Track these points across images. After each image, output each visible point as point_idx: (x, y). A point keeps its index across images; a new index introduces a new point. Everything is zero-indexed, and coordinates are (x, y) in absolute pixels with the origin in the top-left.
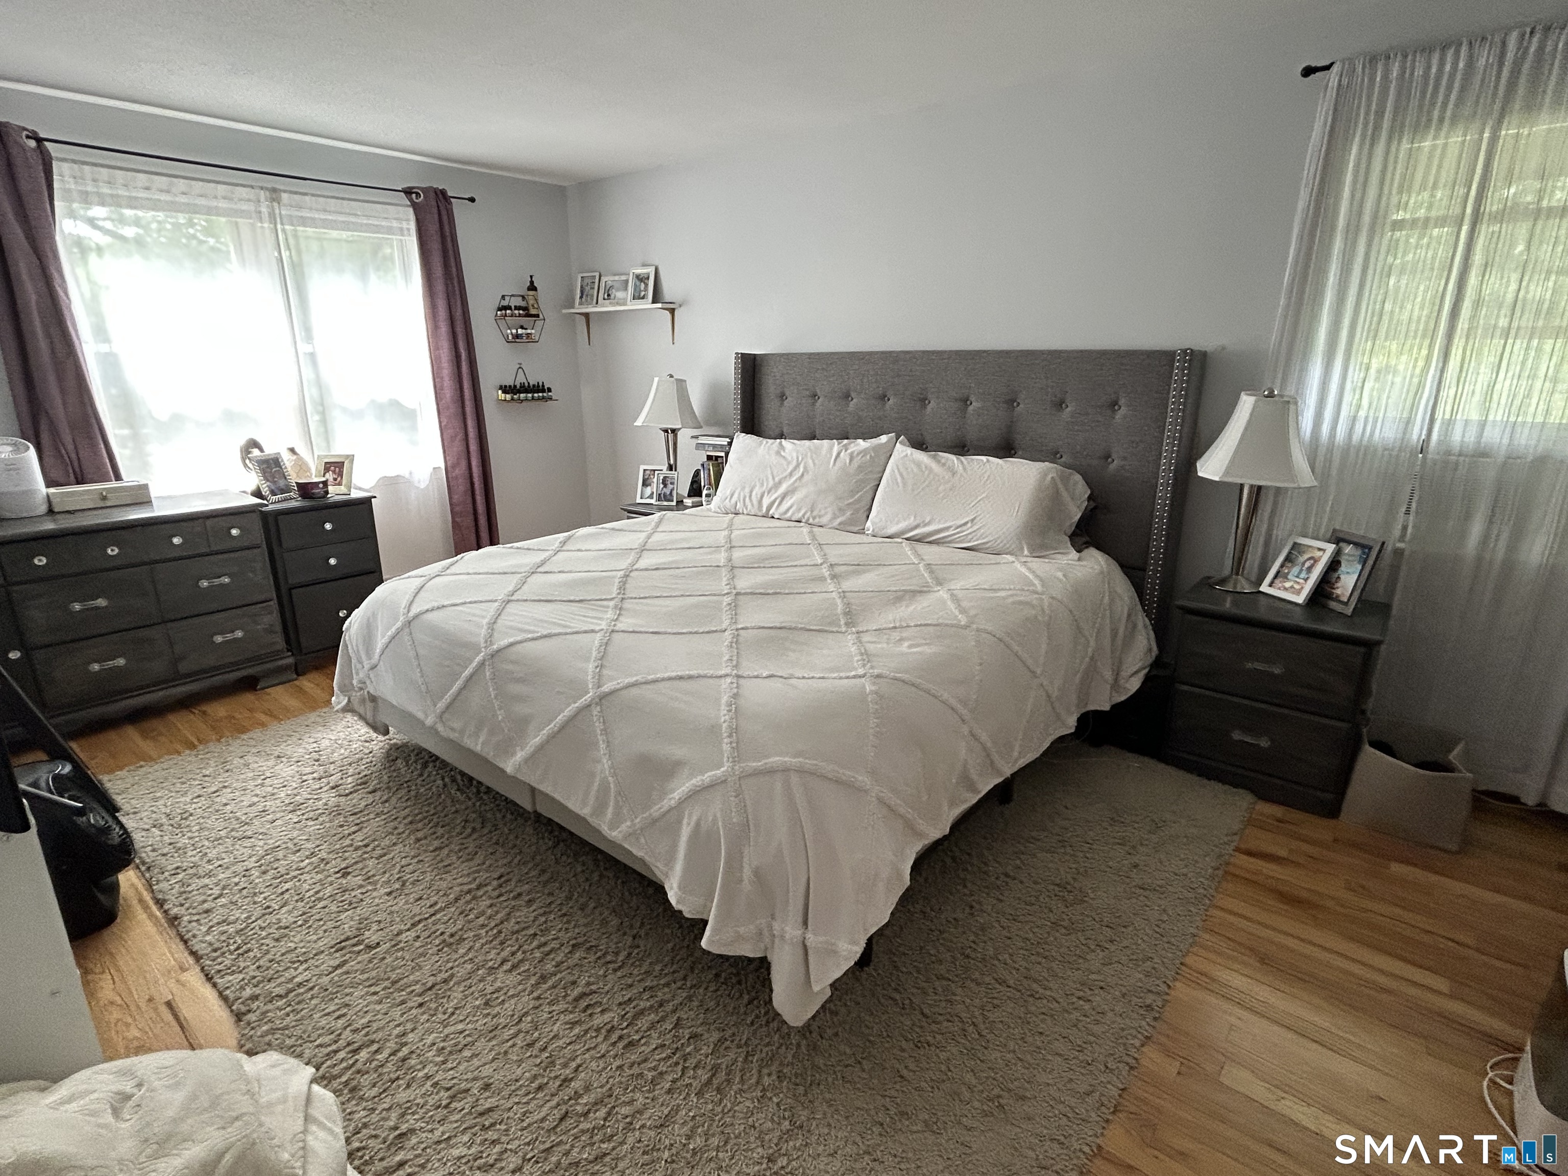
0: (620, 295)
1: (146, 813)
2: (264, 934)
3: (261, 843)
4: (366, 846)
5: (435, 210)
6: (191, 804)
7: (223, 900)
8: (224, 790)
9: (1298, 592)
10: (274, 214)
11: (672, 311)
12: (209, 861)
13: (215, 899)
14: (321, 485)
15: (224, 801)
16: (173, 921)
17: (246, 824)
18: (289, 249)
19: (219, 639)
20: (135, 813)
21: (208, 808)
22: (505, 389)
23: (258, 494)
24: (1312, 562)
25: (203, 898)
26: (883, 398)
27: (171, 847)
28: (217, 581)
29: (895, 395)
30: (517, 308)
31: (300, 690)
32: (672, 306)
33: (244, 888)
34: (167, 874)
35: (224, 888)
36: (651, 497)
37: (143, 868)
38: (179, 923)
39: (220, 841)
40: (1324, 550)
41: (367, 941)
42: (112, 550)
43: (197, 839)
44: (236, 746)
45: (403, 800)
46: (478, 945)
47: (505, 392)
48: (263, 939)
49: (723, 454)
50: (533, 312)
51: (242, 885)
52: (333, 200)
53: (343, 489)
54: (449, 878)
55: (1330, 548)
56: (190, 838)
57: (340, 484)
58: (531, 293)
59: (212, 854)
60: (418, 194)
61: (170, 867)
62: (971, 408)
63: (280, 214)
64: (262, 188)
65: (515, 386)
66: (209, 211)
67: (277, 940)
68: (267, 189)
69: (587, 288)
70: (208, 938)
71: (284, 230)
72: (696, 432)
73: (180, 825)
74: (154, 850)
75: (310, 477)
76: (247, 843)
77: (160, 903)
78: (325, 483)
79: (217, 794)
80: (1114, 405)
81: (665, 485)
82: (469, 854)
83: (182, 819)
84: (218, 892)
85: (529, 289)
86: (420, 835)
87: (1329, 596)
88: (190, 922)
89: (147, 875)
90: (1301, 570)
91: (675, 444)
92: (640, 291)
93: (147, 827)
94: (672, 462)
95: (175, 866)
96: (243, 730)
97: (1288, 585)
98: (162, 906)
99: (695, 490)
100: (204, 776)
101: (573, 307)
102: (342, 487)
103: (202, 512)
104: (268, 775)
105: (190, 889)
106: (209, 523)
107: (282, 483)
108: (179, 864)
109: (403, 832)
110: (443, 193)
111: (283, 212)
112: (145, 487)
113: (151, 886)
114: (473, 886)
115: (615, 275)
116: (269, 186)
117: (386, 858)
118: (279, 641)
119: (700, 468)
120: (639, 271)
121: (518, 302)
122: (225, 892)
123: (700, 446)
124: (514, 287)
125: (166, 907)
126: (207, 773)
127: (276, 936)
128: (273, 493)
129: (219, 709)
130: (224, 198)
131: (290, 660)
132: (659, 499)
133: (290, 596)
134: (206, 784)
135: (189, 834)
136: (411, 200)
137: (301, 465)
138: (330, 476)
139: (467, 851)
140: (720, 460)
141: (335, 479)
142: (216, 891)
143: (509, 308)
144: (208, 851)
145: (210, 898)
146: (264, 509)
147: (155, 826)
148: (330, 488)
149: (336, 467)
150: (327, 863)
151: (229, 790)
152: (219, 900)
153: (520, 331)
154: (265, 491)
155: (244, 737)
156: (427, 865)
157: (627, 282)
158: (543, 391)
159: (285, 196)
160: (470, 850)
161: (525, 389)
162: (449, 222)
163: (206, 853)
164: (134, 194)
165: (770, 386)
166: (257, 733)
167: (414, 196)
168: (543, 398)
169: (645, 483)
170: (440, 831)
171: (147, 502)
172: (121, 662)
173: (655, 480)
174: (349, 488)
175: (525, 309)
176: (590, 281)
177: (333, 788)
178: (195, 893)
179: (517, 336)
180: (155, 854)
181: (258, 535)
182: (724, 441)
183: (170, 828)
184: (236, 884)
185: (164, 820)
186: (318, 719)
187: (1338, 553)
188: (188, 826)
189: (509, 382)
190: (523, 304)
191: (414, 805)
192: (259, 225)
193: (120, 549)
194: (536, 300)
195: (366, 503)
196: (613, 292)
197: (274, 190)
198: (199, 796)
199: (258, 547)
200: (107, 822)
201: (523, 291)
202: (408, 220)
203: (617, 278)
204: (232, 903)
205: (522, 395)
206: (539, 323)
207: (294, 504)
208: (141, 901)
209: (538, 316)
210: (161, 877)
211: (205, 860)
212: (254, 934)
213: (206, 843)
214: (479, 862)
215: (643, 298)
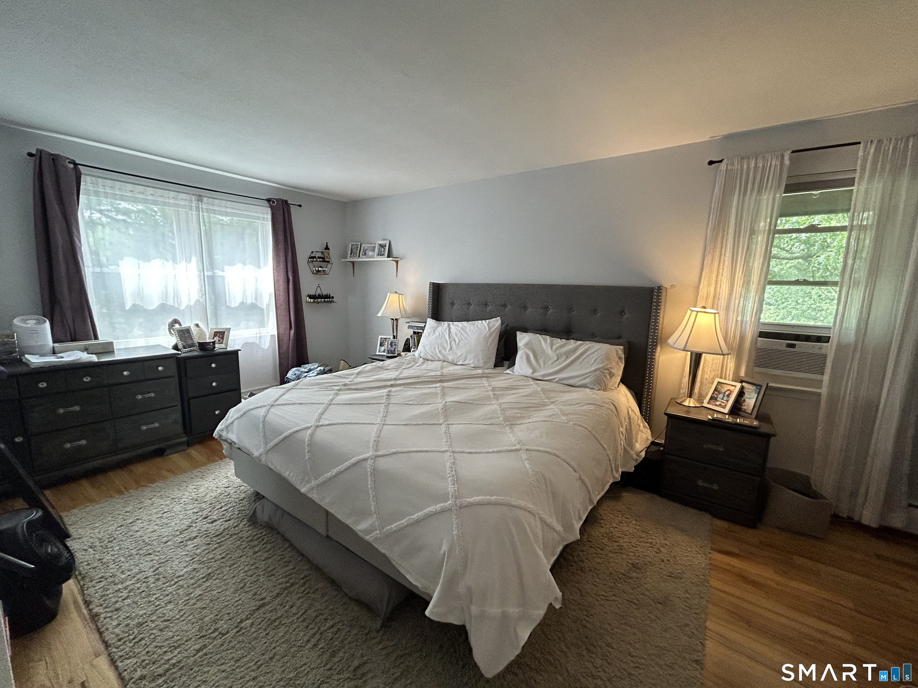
0: (370, 253)
1: (86, 538)
2: (153, 625)
3: (157, 558)
4: (223, 558)
5: (282, 210)
6: (116, 531)
7: (129, 600)
8: (137, 522)
9: (724, 407)
10: (199, 207)
11: (397, 262)
12: (122, 572)
13: (124, 600)
14: (211, 344)
15: (137, 529)
16: (94, 617)
17: (149, 544)
18: (205, 226)
19: (144, 428)
20: (79, 538)
21: (126, 534)
22: (310, 297)
23: (176, 347)
24: (729, 392)
25: (116, 599)
26: (504, 306)
27: (99, 562)
28: (147, 396)
29: (511, 305)
30: (319, 258)
31: (189, 455)
32: (397, 259)
33: (143, 591)
34: (94, 582)
35: (130, 592)
36: (384, 351)
37: (79, 578)
38: (98, 619)
39: (131, 557)
40: (735, 386)
41: (220, 629)
42: (87, 379)
43: (116, 556)
44: (147, 492)
45: (247, 525)
46: (292, 629)
47: (310, 298)
48: (152, 629)
49: (421, 331)
50: (327, 260)
51: (142, 589)
52: (230, 202)
53: (223, 346)
54: (274, 580)
55: (739, 385)
56: (112, 555)
57: (222, 343)
58: (326, 251)
59: (125, 566)
60: (273, 202)
61: (97, 577)
62: (549, 312)
63: (202, 208)
64: (193, 195)
65: (316, 295)
66: (164, 204)
67: (161, 630)
68: (196, 195)
69: (354, 250)
70: (117, 630)
71: (203, 215)
72: (408, 320)
73: (107, 546)
74: (88, 565)
75: (206, 339)
76: (148, 558)
77: (87, 603)
78: (214, 343)
79: (132, 524)
80: (622, 312)
81: (392, 346)
82: (285, 562)
83: (109, 542)
84: (126, 595)
85: (325, 249)
86: (257, 549)
87: (740, 409)
88: (105, 618)
89: (82, 583)
90: (724, 396)
91: (397, 326)
92: (381, 252)
93: (86, 548)
94: (395, 334)
95: (100, 576)
96: (152, 481)
97: (718, 403)
98: (88, 606)
99: (407, 348)
100: (126, 512)
101: (347, 258)
102: (223, 345)
103: (143, 358)
104: (166, 510)
105: (108, 592)
106: (146, 364)
107: (190, 342)
108: (103, 575)
109: (246, 548)
110: (286, 202)
111: (203, 207)
112: (111, 343)
113: (83, 591)
114: (288, 584)
115: (368, 244)
116: (198, 194)
117: (235, 566)
118: (179, 428)
119: (410, 337)
120: (381, 242)
121: (320, 255)
122: (131, 594)
123: (410, 327)
124: (317, 248)
125: (91, 607)
126: (128, 510)
127: (161, 627)
128: (184, 347)
129: (139, 469)
130: (173, 198)
131: (185, 439)
132: (388, 353)
133: (189, 403)
134: (125, 518)
135: (112, 553)
136: (270, 205)
137: (202, 333)
138: (216, 339)
139: (284, 560)
140: (420, 334)
141: (219, 341)
142: (125, 594)
143: (315, 257)
144: (122, 564)
145: (120, 599)
146: (179, 356)
147: (91, 547)
148: (216, 345)
149: (221, 335)
150: (197, 572)
151: (140, 521)
152: (126, 601)
153: (320, 269)
154: (180, 346)
155: (153, 486)
156: (260, 570)
157: (375, 247)
158: (329, 298)
159: (205, 199)
160: (286, 559)
161: (320, 297)
162: (288, 216)
163: (121, 566)
164: (124, 194)
165: (447, 299)
166: (160, 484)
167: (271, 202)
168: (330, 301)
169: (381, 345)
170: (269, 546)
171: (111, 352)
172: (84, 442)
173: (386, 343)
174: (227, 345)
175: (323, 258)
176: (355, 246)
177: (205, 518)
178: (110, 596)
179: (319, 271)
180: (89, 567)
181: (173, 371)
182: (422, 325)
183: (101, 548)
184: (138, 589)
185: (97, 544)
186: (199, 474)
187: (742, 388)
188: (112, 547)
189: (313, 293)
190: (322, 256)
191: (253, 529)
192: (190, 212)
193: (91, 378)
194: (329, 254)
195: (235, 353)
196: (368, 252)
197: (200, 196)
198: (122, 526)
199: (173, 377)
200: (59, 549)
201: (323, 250)
202: (267, 214)
203: (369, 245)
204: (134, 602)
205: (319, 300)
206: (329, 265)
207: (195, 353)
208: (75, 602)
209: (329, 262)
210: (90, 584)
211: (120, 571)
212: (147, 626)
213: (122, 559)
214: (292, 567)
215: (383, 255)
